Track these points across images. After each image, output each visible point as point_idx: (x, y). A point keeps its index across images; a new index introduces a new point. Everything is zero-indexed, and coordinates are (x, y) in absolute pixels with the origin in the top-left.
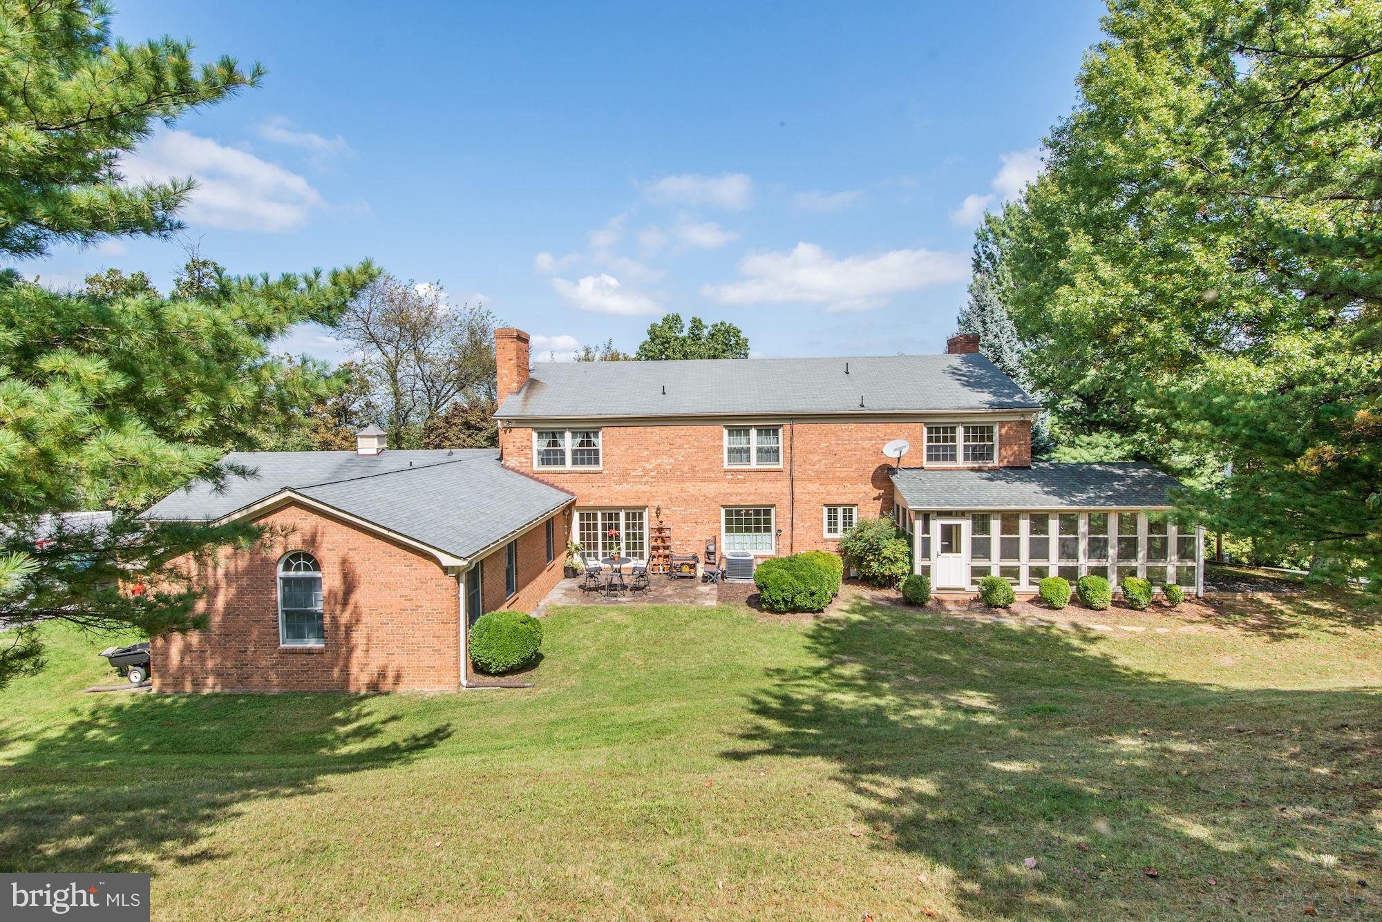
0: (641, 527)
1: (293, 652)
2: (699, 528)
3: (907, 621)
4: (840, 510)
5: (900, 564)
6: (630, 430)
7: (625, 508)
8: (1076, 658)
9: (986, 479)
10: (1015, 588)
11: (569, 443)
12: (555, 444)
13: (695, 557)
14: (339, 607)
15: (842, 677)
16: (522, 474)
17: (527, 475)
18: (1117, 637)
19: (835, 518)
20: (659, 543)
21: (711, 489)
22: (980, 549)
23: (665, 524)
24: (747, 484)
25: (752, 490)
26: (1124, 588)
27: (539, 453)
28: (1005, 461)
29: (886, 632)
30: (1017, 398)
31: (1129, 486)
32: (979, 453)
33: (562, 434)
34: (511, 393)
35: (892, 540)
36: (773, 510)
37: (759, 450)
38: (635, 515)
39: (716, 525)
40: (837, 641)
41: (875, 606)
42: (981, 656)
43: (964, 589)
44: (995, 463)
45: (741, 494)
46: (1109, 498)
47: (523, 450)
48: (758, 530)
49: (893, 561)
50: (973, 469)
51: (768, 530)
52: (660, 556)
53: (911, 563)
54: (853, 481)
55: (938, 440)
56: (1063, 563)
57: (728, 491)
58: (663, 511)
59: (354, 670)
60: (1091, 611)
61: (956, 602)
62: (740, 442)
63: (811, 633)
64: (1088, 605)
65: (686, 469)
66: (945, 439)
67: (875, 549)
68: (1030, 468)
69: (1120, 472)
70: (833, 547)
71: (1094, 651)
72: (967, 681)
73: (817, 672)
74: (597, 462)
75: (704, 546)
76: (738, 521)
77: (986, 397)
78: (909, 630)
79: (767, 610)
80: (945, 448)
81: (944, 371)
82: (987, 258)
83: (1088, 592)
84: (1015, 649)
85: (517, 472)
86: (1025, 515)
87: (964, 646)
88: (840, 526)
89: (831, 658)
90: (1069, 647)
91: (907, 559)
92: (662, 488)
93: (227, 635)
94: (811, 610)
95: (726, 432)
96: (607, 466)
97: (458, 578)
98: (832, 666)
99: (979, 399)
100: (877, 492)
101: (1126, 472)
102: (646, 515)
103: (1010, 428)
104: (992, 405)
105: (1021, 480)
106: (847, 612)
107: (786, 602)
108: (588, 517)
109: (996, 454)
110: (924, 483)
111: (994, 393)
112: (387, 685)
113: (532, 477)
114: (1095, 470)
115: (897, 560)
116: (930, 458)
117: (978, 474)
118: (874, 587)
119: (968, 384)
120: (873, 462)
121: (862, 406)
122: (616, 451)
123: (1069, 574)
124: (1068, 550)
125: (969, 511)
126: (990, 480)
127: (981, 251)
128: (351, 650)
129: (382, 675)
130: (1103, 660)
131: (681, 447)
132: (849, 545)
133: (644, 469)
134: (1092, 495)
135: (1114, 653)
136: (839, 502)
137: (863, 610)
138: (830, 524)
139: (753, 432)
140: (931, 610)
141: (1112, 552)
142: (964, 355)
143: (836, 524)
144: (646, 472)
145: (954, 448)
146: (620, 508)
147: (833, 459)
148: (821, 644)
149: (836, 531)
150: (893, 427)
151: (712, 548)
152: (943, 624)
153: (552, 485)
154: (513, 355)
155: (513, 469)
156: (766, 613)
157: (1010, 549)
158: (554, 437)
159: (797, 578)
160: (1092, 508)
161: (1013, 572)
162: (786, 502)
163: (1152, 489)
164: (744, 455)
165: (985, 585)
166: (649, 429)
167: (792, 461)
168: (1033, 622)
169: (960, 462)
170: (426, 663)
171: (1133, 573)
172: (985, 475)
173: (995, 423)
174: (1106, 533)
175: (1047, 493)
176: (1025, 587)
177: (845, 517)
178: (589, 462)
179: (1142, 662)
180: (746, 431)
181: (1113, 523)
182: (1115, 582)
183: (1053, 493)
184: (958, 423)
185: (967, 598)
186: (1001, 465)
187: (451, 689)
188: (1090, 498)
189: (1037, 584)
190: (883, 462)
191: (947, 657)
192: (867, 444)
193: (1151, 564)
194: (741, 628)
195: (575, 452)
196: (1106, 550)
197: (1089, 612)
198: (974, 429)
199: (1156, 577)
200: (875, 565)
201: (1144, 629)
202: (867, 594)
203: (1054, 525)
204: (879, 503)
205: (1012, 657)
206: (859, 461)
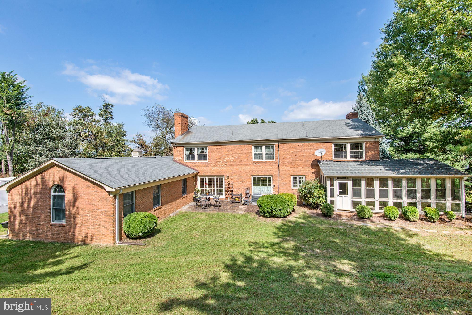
0: (222, 183)
1: (55, 225)
2: (243, 184)
3: (321, 223)
4: (298, 178)
5: (321, 199)
6: (218, 147)
7: (216, 176)
8: (402, 245)
9: (360, 164)
10: (372, 211)
11: (196, 152)
12: (191, 152)
13: (241, 195)
14: (71, 208)
15: (283, 248)
16: (180, 163)
17: (182, 164)
18: (423, 234)
19: (297, 180)
20: (228, 189)
21: (247, 169)
22: (357, 193)
23: (231, 182)
24: (262, 167)
25: (263, 169)
26: (425, 212)
27: (186, 156)
28: (369, 157)
29: (311, 227)
30: (373, 132)
31: (426, 167)
32: (357, 155)
33: (194, 149)
34: (179, 135)
35: (318, 189)
36: (272, 177)
37: (266, 154)
38: (220, 179)
39: (250, 183)
40: (288, 230)
41: (310, 216)
42: (353, 241)
43: (349, 210)
44: (364, 158)
45: (259, 171)
46: (417, 172)
47: (180, 155)
48: (266, 185)
49: (318, 198)
50: (354, 161)
51: (270, 185)
52: (229, 194)
53: (326, 199)
54: (303, 166)
55: (339, 149)
56: (396, 200)
57: (254, 170)
58: (230, 177)
59: (77, 234)
60: (409, 222)
61: (347, 216)
62: (258, 151)
63: (278, 226)
64: (407, 219)
65: (238, 161)
66: (342, 149)
67: (310, 193)
68: (379, 160)
69: (421, 162)
70: (296, 192)
71: (412, 241)
72: (343, 254)
73: (273, 245)
74: (206, 159)
75: (245, 191)
76: (258, 182)
77: (360, 132)
78: (322, 227)
79: (262, 216)
80: (342, 153)
81: (343, 124)
82: (363, 91)
83: (407, 213)
84: (371, 238)
85: (178, 162)
86: (377, 179)
87: (346, 236)
88: (298, 184)
89: (282, 238)
90: (399, 239)
91: (324, 197)
92: (229, 169)
93: (33, 217)
94: (280, 217)
95: (253, 147)
96: (210, 160)
97: (115, 197)
98: (281, 242)
99: (357, 133)
100: (313, 170)
101: (424, 162)
102: (224, 179)
103: (371, 144)
104: (362, 135)
105: (375, 165)
106: (297, 218)
107: (269, 213)
108: (203, 179)
109: (364, 155)
110: (332, 166)
111: (363, 131)
112: (88, 241)
113: (183, 165)
114: (409, 161)
115: (319, 197)
116: (335, 157)
117: (356, 163)
118: (311, 209)
119: (352, 128)
120: (311, 158)
121: (307, 136)
122: (213, 154)
123: (398, 205)
124: (397, 195)
125: (351, 177)
126: (361, 165)
127: (361, 88)
128: (75, 226)
129: (86, 236)
130: (416, 246)
131: (236, 153)
132: (300, 191)
133: (223, 161)
134: (408, 171)
135: (422, 242)
136: (298, 174)
137: (304, 218)
138: (294, 183)
139: (264, 147)
140: (334, 219)
141: (419, 195)
142: (351, 119)
143: (297, 183)
144: (224, 163)
145: (346, 153)
146: (214, 176)
147: (295, 157)
148: (280, 231)
149: (297, 186)
150: (320, 144)
151: (248, 192)
152: (338, 225)
153: (190, 168)
154: (180, 122)
155: (177, 162)
156: (262, 217)
157: (370, 193)
158: (191, 149)
159: (274, 203)
160: (408, 176)
161: (371, 204)
162: (277, 174)
163: (437, 168)
164: (261, 156)
165: (358, 209)
166: (225, 147)
167: (279, 158)
168: (382, 225)
169: (349, 158)
170: (102, 233)
171: (429, 206)
172: (359, 163)
173: (363, 142)
174: (415, 187)
175: (386, 170)
176: (377, 211)
177: (300, 180)
178: (204, 159)
179: (437, 248)
180: (261, 147)
181: (418, 183)
182: (420, 209)
183: (390, 170)
184: (347, 142)
185: (351, 214)
186: (367, 159)
187: (111, 244)
188: (407, 172)
189: (383, 209)
190: (315, 158)
191: (337, 241)
192: (309, 151)
193: (437, 202)
194: (248, 223)
195: (198, 156)
196: (416, 194)
197: (408, 222)
198: (354, 145)
199: (441, 208)
200: (311, 199)
201: (436, 231)
202: (308, 211)
203: (390, 183)
204: (314, 175)
205: (369, 242)
206: (305, 158)
